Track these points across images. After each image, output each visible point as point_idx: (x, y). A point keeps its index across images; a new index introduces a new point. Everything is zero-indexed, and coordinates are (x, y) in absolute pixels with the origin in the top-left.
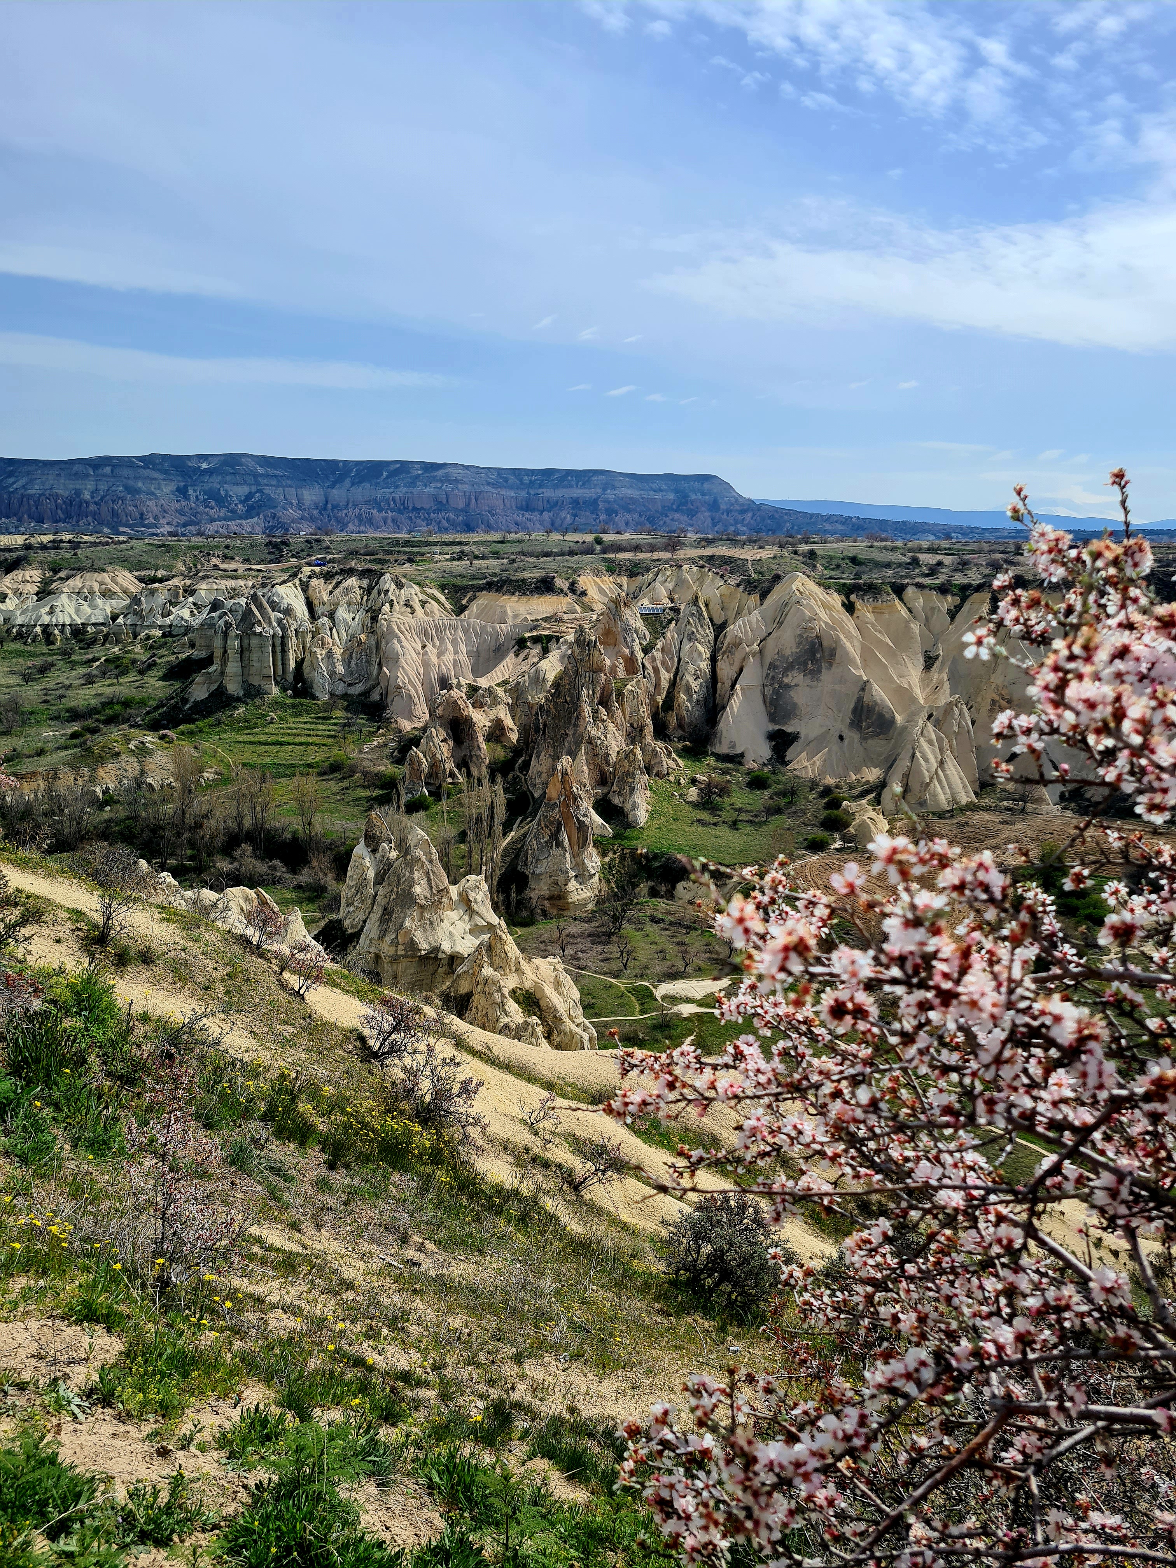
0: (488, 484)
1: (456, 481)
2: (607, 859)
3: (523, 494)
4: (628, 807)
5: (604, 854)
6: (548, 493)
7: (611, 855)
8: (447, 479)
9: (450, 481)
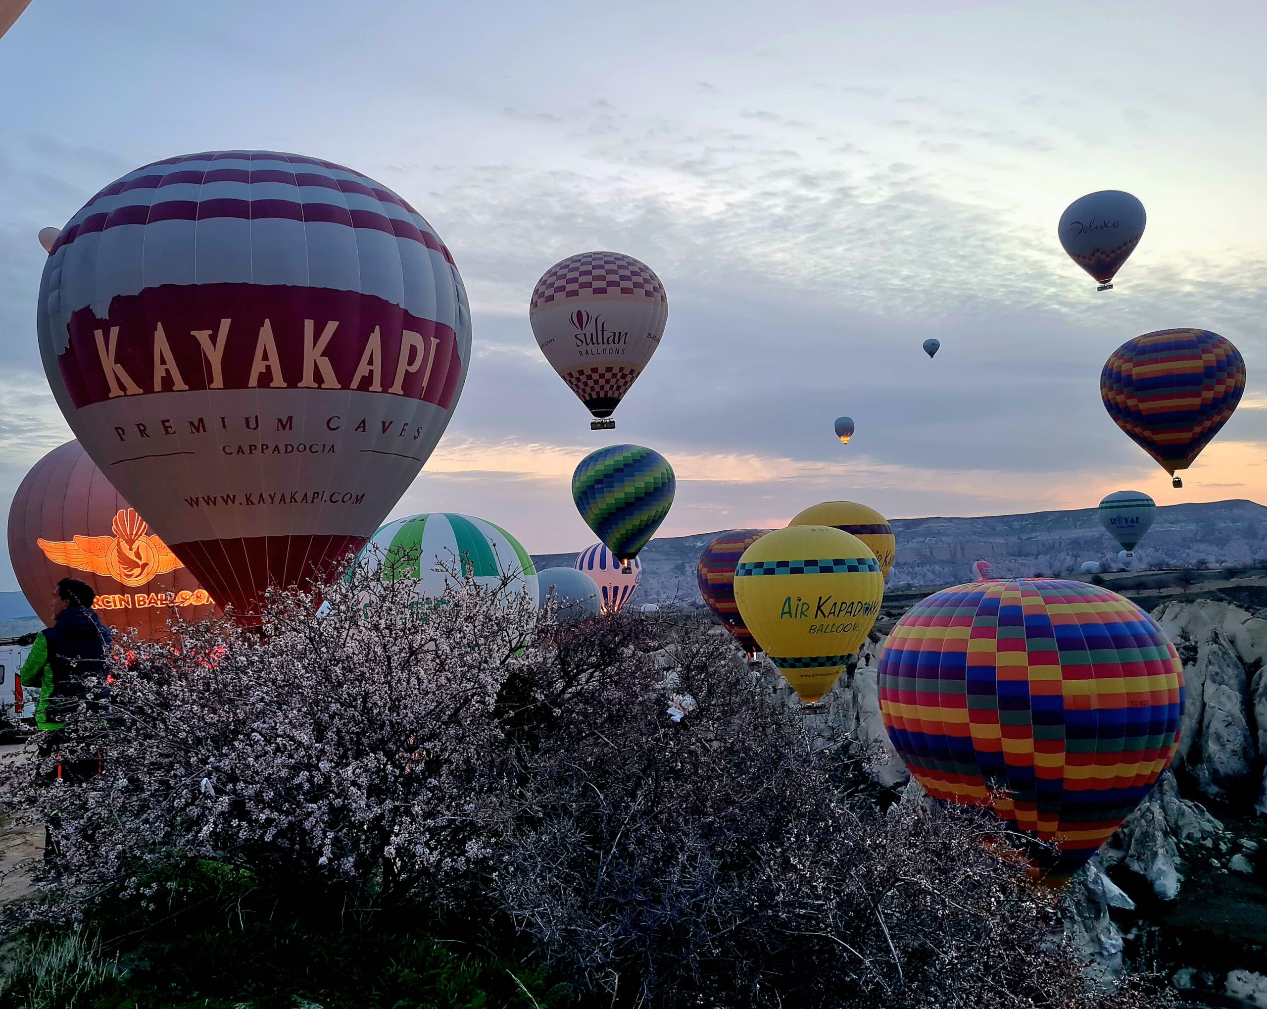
0: (974, 533)
1: (939, 533)
2: (1131, 937)
3: (1014, 539)
4: (1152, 875)
5: (1124, 929)
6: (1043, 536)
7: (1134, 931)
8: (929, 533)
9: (933, 535)
